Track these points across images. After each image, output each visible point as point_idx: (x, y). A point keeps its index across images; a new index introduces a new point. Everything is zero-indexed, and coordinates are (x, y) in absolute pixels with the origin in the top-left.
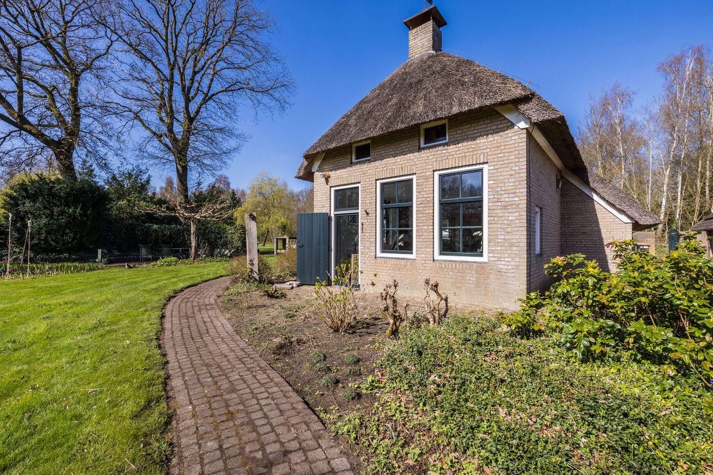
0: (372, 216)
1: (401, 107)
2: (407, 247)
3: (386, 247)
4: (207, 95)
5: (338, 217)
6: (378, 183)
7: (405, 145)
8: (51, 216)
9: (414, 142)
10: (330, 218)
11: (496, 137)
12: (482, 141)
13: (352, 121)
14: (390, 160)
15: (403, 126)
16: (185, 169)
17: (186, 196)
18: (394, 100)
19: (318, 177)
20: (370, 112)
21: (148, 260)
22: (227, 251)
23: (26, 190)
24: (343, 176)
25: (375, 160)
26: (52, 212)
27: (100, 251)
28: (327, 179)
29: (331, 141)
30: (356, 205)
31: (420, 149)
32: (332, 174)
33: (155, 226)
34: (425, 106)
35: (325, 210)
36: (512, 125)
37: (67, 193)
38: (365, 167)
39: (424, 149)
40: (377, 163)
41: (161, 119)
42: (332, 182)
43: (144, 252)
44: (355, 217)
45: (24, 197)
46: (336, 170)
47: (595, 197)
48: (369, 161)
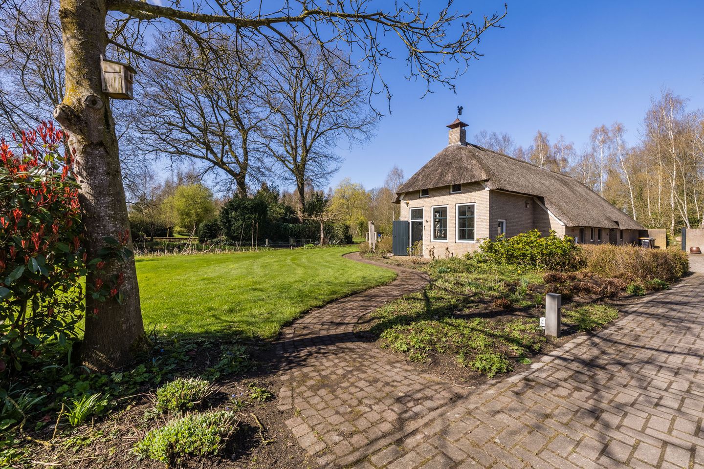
0: (429, 222)
1: (442, 175)
2: (445, 238)
3: (435, 238)
4: (317, 132)
5: (413, 223)
6: (432, 207)
7: (444, 192)
8: (244, 220)
9: (448, 191)
10: (409, 223)
11: (479, 192)
12: (474, 193)
13: (420, 178)
14: (438, 198)
15: (442, 185)
16: (303, 184)
17: (303, 204)
18: (440, 171)
19: (403, 203)
20: (429, 175)
21: (294, 246)
22: (334, 241)
23: (232, 205)
24: (415, 203)
25: (431, 197)
26: (244, 217)
27: (267, 240)
28: (407, 204)
29: (411, 187)
30: (421, 217)
31: (450, 194)
32: (410, 202)
33: (291, 225)
34: (452, 177)
35: (407, 219)
36: (484, 189)
37: (251, 206)
38: (426, 200)
39: (452, 194)
40: (432, 198)
41: (287, 152)
42: (410, 206)
43: (292, 241)
44: (421, 223)
45: (231, 209)
46: (412, 200)
47: (549, 212)
48: (428, 197)
